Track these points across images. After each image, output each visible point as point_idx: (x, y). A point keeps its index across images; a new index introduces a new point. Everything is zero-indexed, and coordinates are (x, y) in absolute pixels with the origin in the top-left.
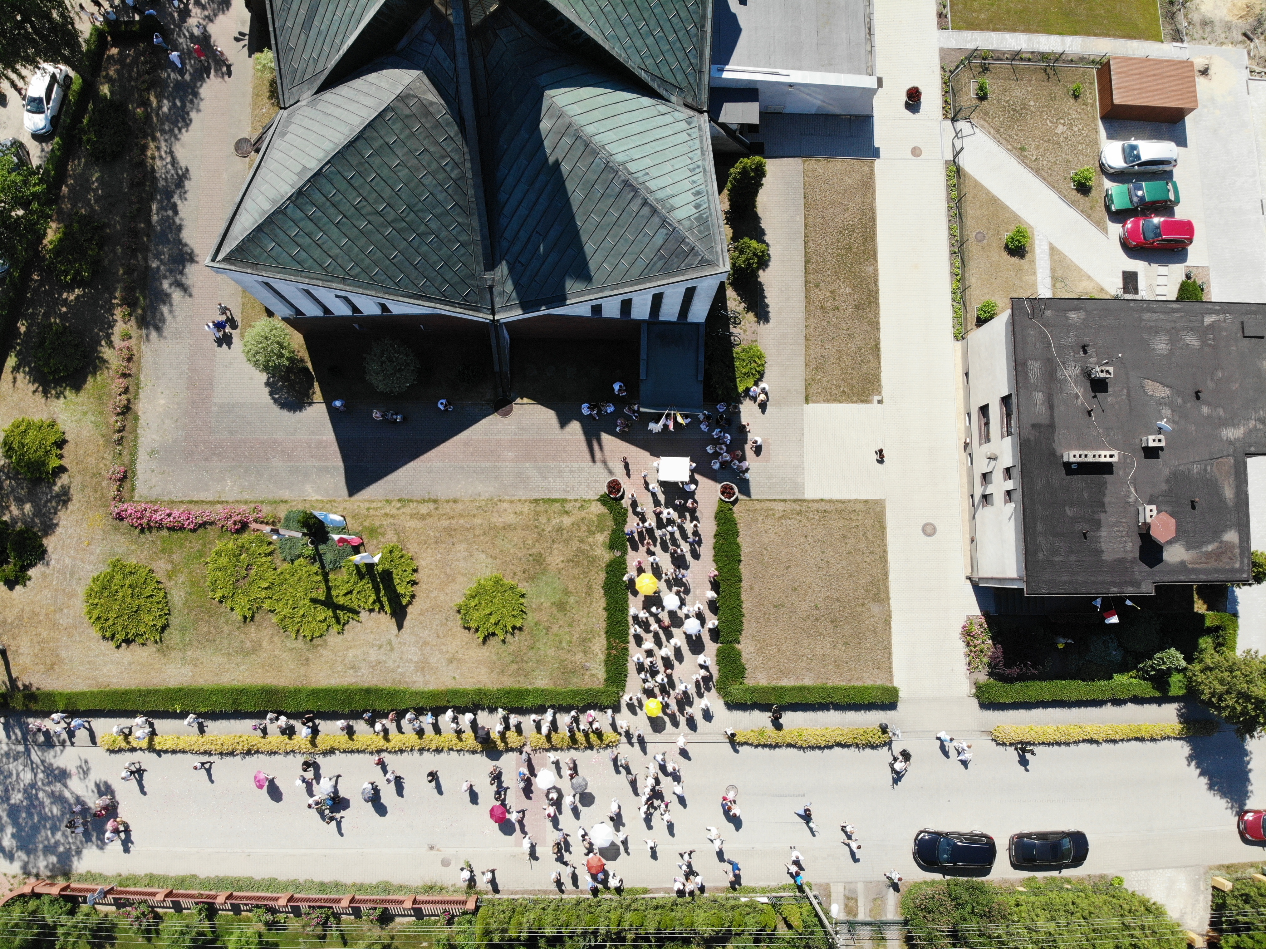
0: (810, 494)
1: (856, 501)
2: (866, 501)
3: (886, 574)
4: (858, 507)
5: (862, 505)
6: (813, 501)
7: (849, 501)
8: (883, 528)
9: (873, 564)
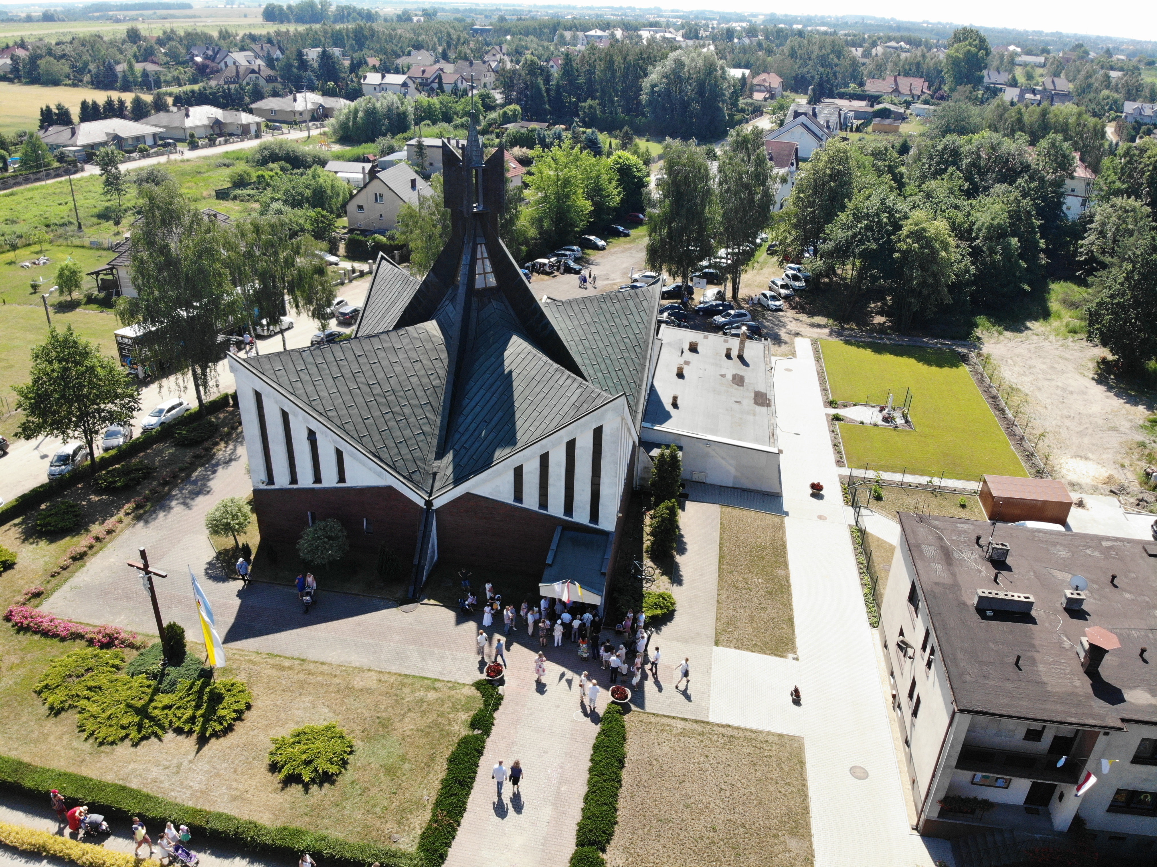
0: (714, 717)
1: (769, 733)
2: (781, 736)
3: (806, 810)
4: (771, 739)
5: (776, 738)
6: (718, 725)
7: (761, 732)
8: (802, 763)
9: (790, 796)
